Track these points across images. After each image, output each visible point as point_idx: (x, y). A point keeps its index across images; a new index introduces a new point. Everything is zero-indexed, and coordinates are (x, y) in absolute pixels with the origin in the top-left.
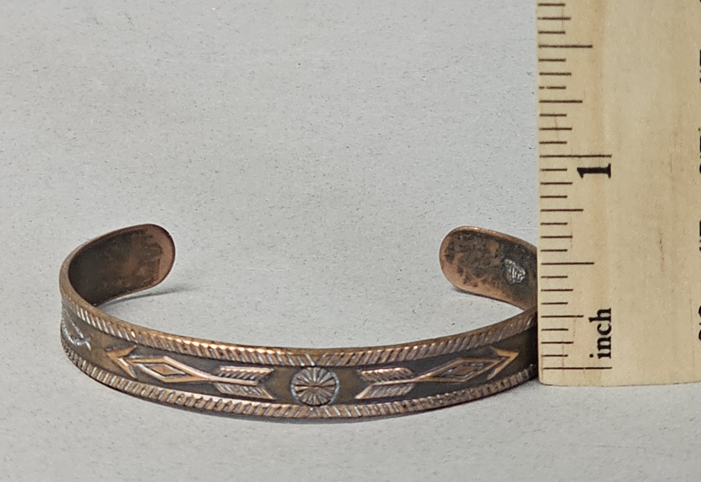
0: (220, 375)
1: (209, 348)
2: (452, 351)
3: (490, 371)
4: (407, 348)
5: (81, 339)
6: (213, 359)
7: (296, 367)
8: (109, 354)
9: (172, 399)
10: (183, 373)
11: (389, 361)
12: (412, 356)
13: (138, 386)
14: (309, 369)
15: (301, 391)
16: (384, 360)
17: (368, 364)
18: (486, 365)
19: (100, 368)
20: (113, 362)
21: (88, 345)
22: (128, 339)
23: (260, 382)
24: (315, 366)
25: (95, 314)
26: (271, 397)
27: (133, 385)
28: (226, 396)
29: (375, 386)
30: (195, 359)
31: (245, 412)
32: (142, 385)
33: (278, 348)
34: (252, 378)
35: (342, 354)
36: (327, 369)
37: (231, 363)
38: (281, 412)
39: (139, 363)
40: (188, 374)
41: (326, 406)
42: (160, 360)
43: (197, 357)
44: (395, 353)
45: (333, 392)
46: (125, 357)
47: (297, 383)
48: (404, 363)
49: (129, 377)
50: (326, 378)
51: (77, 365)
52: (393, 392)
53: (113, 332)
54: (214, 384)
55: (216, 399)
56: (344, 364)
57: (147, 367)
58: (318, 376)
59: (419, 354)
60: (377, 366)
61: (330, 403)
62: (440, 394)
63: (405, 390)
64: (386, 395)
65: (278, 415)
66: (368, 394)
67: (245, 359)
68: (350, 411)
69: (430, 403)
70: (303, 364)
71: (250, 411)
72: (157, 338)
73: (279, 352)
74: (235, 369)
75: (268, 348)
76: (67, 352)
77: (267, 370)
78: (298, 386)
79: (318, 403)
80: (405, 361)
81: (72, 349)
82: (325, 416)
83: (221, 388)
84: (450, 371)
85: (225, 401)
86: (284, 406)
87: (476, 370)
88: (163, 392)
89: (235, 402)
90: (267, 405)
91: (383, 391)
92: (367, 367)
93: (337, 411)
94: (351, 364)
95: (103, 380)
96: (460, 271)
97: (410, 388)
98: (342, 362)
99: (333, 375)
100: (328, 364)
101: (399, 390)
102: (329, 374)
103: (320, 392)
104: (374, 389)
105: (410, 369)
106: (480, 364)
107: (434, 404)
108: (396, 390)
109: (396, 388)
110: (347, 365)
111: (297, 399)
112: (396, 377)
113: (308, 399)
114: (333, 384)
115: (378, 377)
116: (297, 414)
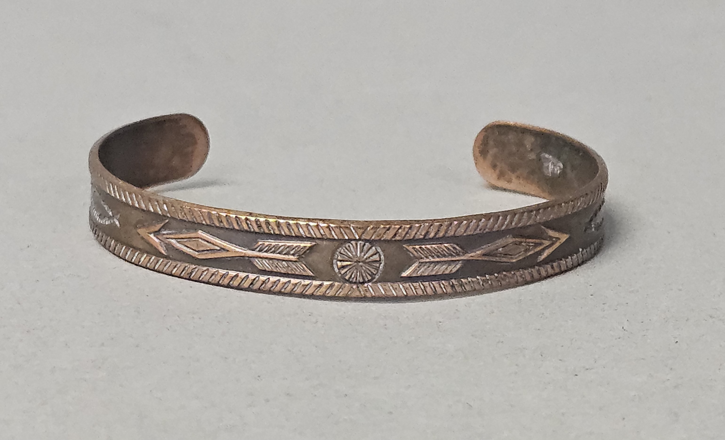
0: (258, 249)
1: (247, 219)
2: (504, 228)
3: (540, 253)
4: (456, 223)
5: (110, 218)
6: (250, 232)
7: (339, 240)
8: (139, 231)
9: (205, 277)
10: (218, 248)
11: (437, 236)
12: (461, 231)
13: (169, 264)
14: (353, 242)
15: (343, 267)
16: (432, 235)
17: (415, 239)
18: (536, 245)
19: (129, 246)
20: (143, 238)
21: (117, 223)
22: (160, 213)
23: (300, 257)
24: (360, 239)
25: (126, 188)
26: (311, 274)
27: (165, 262)
28: (264, 272)
29: (422, 263)
30: (231, 233)
31: (283, 290)
32: (174, 264)
33: (321, 220)
34: (292, 252)
35: (388, 226)
36: (372, 242)
37: (270, 236)
38: (323, 289)
39: (172, 239)
40: (223, 249)
41: (370, 284)
42: (193, 235)
43: (233, 229)
44: (444, 228)
45: (377, 269)
46: (157, 233)
47: (339, 258)
48: (454, 239)
49: (159, 254)
50: (371, 252)
51: (104, 246)
52: (441, 269)
53: (143, 206)
54: (252, 259)
55: (252, 276)
56: (389, 238)
57: (178, 242)
58: (361, 251)
59: (468, 230)
60: (425, 240)
61: (375, 280)
62: (490, 274)
63: (454, 268)
64: (434, 273)
65: (318, 294)
66: (414, 271)
67: (285, 231)
68: (395, 289)
69: (479, 283)
70: (347, 238)
71: (289, 289)
72: (190, 211)
73: (322, 224)
74: (273, 243)
75: (309, 220)
76: (95, 234)
77: (308, 244)
78: (341, 261)
79: (361, 280)
80: (454, 236)
81: (100, 229)
82: (368, 295)
83: (258, 263)
84: (501, 249)
85: (263, 278)
86: (326, 283)
87: (526, 250)
88: (196, 270)
89: (273, 279)
90: (307, 282)
91: (431, 268)
92: (413, 241)
93: (381, 289)
94: (398, 238)
95: (132, 260)
96: (494, 167)
97: (458, 266)
98: (389, 236)
99: (379, 250)
100: (373, 238)
101: (447, 268)
102: (374, 248)
103: (364, 268)
104: (421, 266)
105: (459, 246)
106: (531, 244)
107: (483, 285)
108: (444, 268)
109: (444, 266)
110: (393, 239)
111: (340, 275)
112: (444, 254)
113: (351, 276)
114: (378, 259)
115: (426, 252)
116: (338, 292)
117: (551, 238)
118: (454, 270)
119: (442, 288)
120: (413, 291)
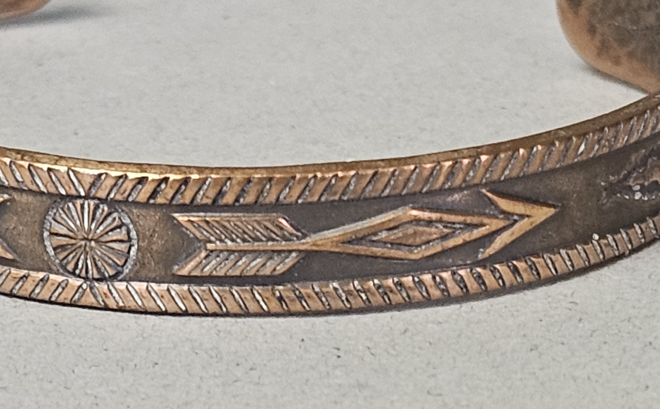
2: (387, 191)
3: (482, 243)
4: (280, 177)
7: (50, 195)
11: (241, 201)
12: (291, 194)
14: (76, 202)
15: (61, 247)
16: (230, 198)
17: (194, 204)
18: (469, 228)
24: (88, 197)
29: (212, 251)
36: (111, 204)
38: (29, 286)
41: (113, 283)
44: (255, 186)
47: (54, 230)
48: (276, 209)
50: (110, 223)
52: (252, 266)
56: (143, 199)
58: (92, 220)
60: (215, 207)
61: (121, 277)
64: (238, 272)
65: (22, 291)
66: (197, 266)
68: (161, 297)
69: (338, 297)
70: (63, 192)
79: (96, 276)
80: (276, 202)
82: (111, 304)
86: (34, 275)
87: (446, 238)
92: (191, 209)
93: (134, 295)
94: (160, 200)
98: (142, 195)
99: (127, 221)
100: (112, 196)
101: (264, 265)
102: (115, 215)
103: (99, 253)
104: (210, 258)
105: (289, 223)
106: (458, 226)
107: (347, 300)
108: (259, 263)
109: (259, 260)
110: (152, 201)
111: (57, 261)
112: (257, 236)
113: (77, 264)
114: (126, 238)
115: (218, 232)
116: (56, 294)
117: (507, 214)
118: (281, 269)
119: (258, 302)
120: (198, 303)
